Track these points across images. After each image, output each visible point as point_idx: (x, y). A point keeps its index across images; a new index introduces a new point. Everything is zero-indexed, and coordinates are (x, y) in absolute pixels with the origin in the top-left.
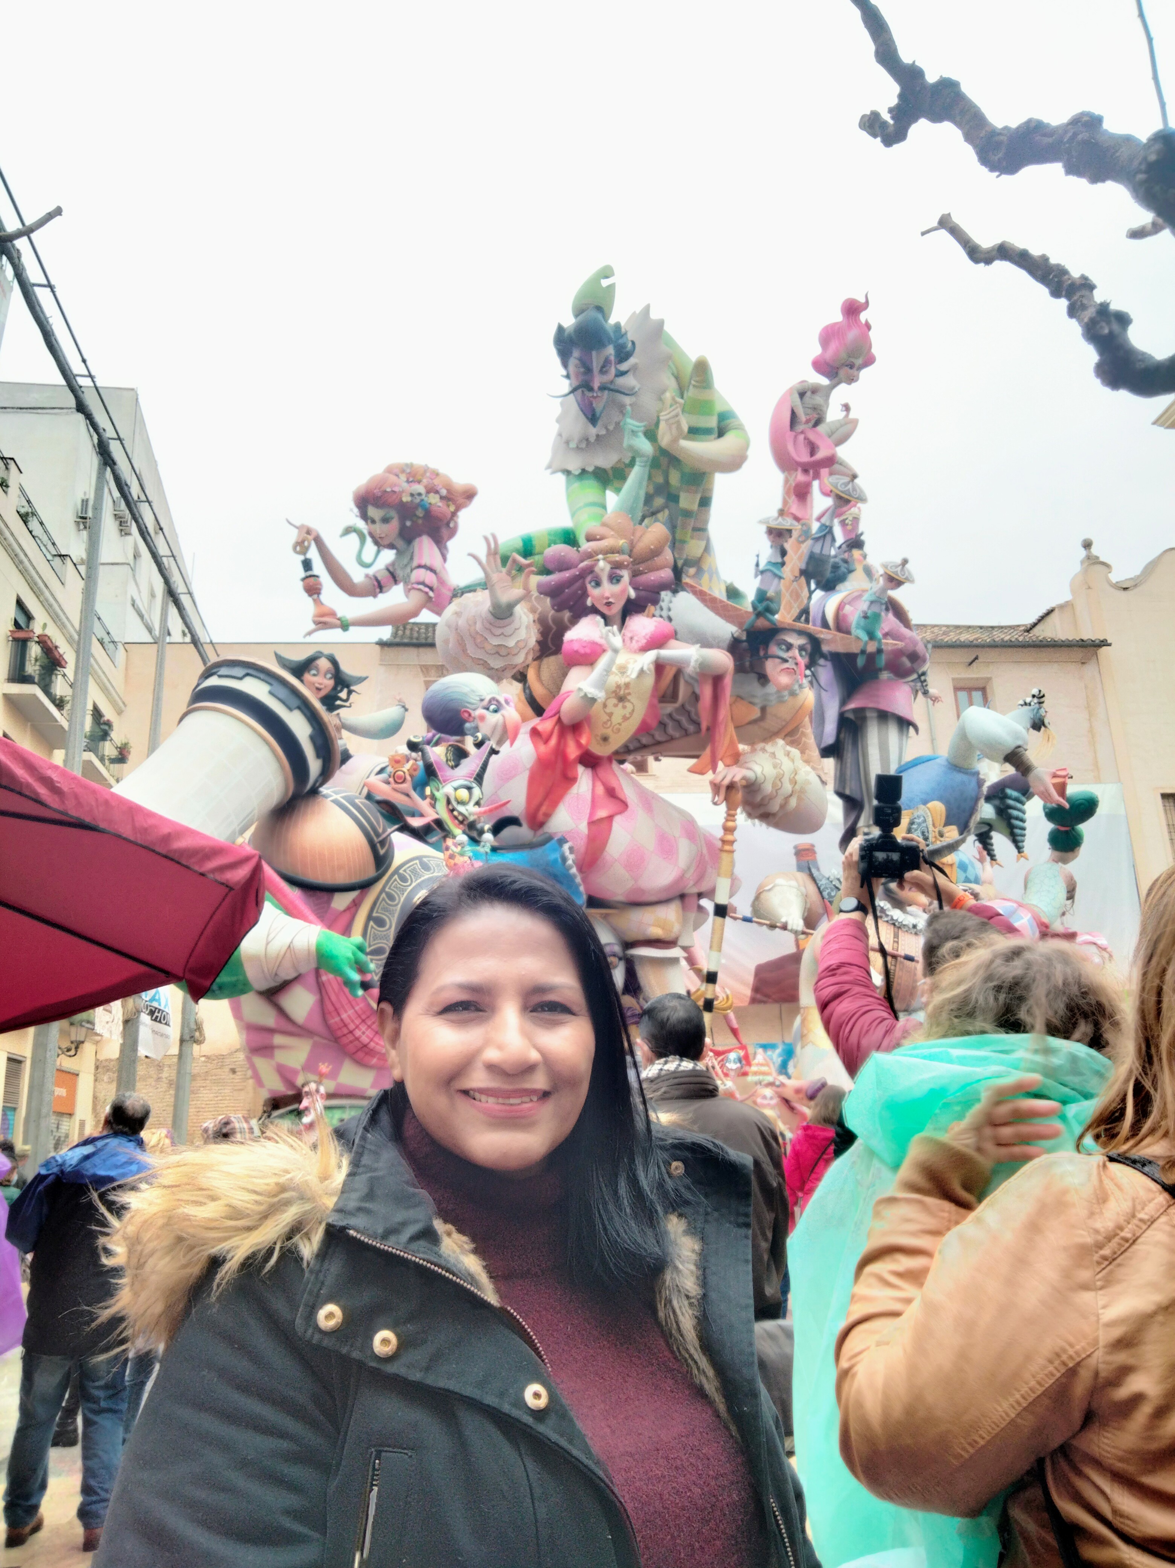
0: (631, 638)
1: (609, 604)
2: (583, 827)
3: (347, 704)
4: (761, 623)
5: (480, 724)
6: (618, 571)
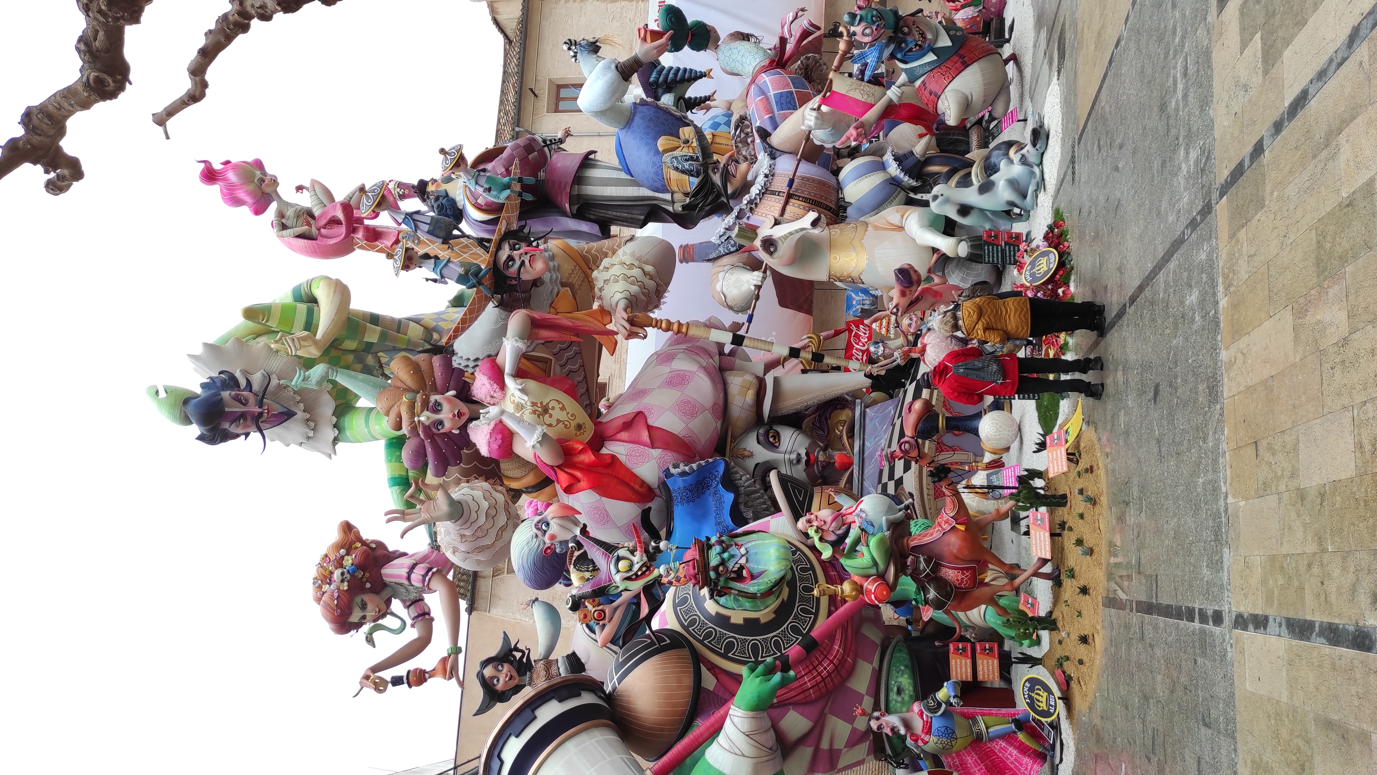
0: (492, 397)
1: (460, 415)
2: (656, 452)
4: (487, 282)
5: (559, 539)
6: (431, 404)
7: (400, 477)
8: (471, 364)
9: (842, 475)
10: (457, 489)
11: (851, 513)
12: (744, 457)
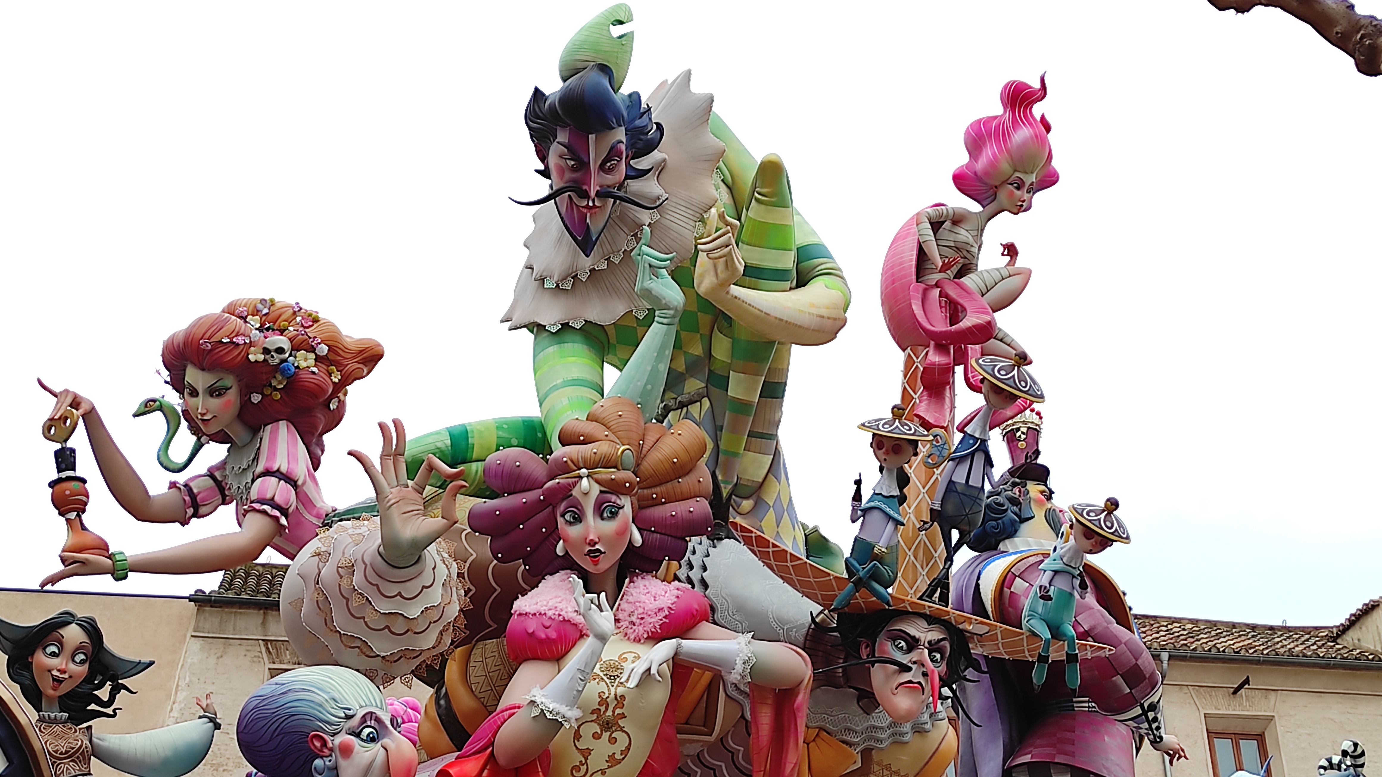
1: (594, 555)
3: (109, 711)
5: (342, 763)
6: (614, 498)
7: (469, 447)
8: (695, 575)
10: (446, 555)
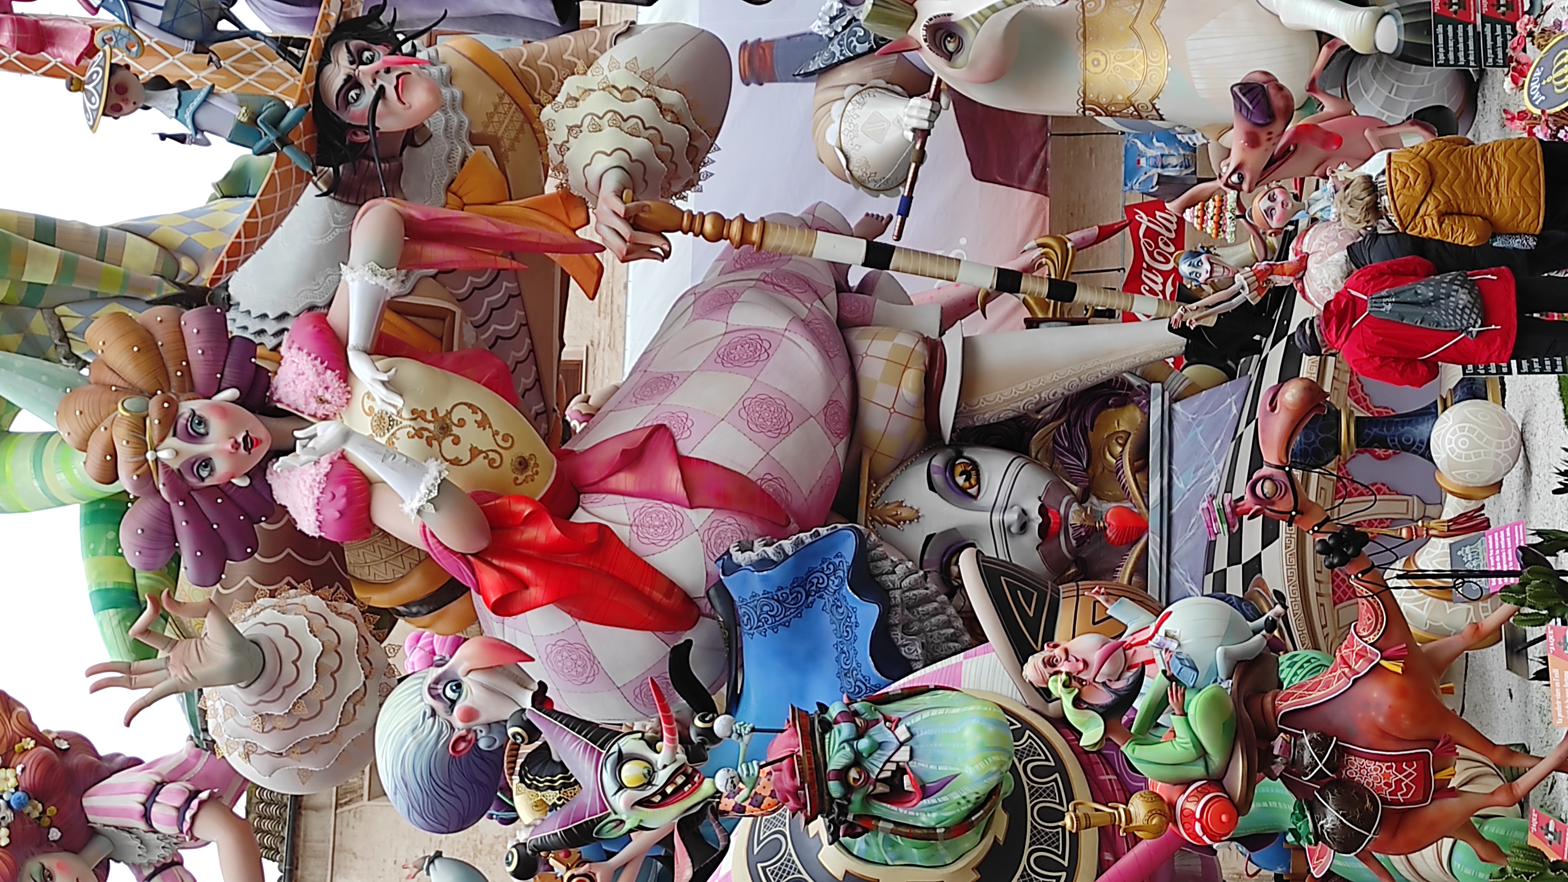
0: (322, 401)
1: (250, 443)
2: (699, 517)
4: (301, 137)
5: (484, 718)
6: (182, 421)
7: (119, 589)
8: (271, 327)
9: (1123, 556)
10: (249, 611)
11: (1144, 642)
12: (898, 521)
